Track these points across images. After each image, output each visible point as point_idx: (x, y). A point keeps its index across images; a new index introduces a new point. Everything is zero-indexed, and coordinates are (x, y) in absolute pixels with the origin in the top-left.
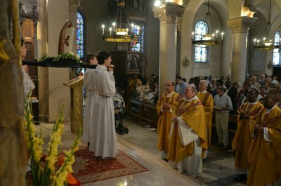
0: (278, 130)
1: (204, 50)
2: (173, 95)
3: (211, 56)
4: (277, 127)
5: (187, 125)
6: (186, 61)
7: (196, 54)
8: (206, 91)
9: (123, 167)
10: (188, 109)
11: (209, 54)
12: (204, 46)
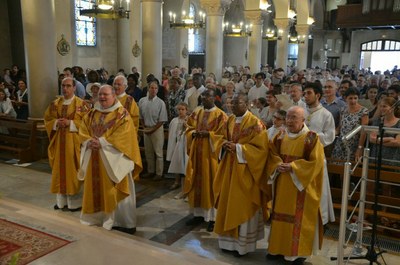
0: (254, 145)
1: (90, 26)
2: (75, 101)
3: (103, 37)
4: (253, 141)
5: (116, 149)
6: (64, 43)
7: (78, 33)
8: (124, 94)
9: (17, 247)
10: (112, 123)
11: (99, 33)
12: (91, 19)
